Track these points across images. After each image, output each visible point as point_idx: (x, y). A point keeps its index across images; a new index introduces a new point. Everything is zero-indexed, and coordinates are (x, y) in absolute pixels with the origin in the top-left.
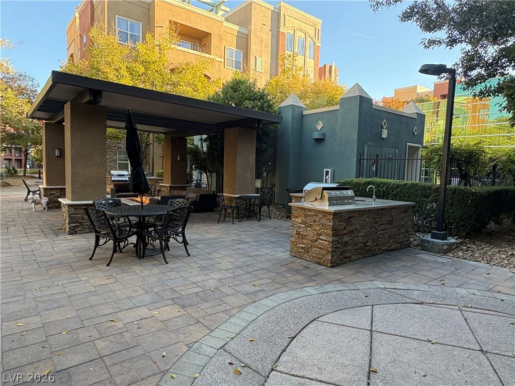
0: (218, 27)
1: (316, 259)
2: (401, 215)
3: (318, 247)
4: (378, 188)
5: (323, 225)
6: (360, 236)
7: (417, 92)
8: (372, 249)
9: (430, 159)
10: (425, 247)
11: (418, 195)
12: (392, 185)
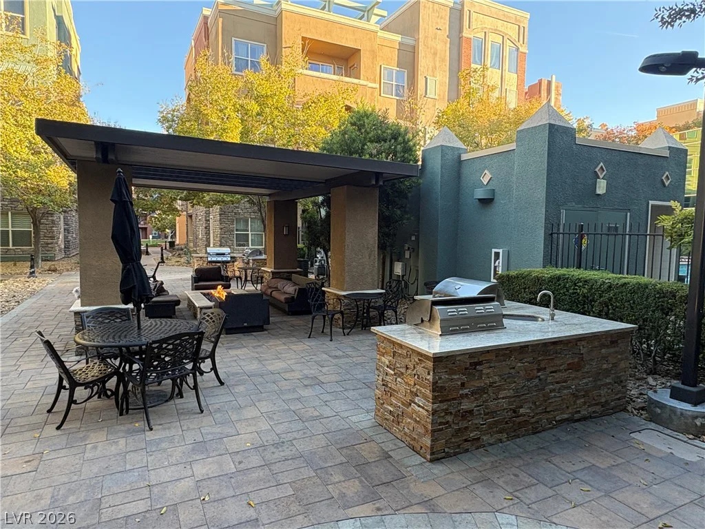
0: (370, 39)
1: (408, 439)
2: (603, 351)
3: (411, 418)
4: (574, 289)
5: (418, 378)
6: (503, 398)
7: (698, 111)
8: (533, 420)
9: (679, 236)
10: (656, 415)
11: (647, 307)
12: (599, 284)
